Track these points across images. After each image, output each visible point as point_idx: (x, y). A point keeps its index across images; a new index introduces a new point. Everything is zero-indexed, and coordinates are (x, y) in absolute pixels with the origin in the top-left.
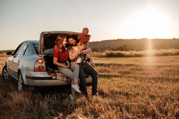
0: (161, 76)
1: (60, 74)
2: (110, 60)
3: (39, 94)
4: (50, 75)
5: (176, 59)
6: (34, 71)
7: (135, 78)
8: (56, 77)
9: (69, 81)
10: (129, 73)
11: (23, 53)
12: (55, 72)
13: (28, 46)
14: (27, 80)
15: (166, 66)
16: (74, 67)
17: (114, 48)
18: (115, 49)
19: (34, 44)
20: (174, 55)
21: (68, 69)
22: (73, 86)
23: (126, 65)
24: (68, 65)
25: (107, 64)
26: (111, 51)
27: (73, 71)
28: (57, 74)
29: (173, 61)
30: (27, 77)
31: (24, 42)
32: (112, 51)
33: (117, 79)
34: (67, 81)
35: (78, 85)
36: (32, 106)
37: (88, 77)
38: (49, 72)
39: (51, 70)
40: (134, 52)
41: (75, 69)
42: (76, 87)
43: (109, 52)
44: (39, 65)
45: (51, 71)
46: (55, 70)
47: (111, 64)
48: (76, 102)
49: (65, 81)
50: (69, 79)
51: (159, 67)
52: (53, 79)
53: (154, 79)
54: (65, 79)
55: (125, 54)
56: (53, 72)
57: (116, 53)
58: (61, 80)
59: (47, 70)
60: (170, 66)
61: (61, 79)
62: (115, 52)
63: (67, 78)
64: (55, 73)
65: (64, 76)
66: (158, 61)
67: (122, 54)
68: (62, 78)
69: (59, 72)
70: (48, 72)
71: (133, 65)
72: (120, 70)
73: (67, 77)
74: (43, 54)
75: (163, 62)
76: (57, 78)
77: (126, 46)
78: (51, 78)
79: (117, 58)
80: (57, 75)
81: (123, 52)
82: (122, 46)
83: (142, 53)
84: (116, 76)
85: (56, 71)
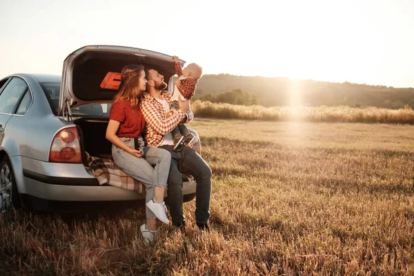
0: (339, 177)
1: (118, 172)
2: (207, 125)
3: (60, 221)
4: (92, 174)
5: (358, 133)
6: (51, 161)
7: (283, 179)
8: (109, 179)
9: (141, 191)
10: (263, 165)
11: (12, 109)
12: (105, 166)
13: (27, 89)
14: (26, 184)
15: (344, 151)
16: (159, 156)
17: (212, 95)
18: (214, 99)
19: (45, 85)
20: (350, 121)
21: (140, 157)
22: (150, 205)
23: (254, 143)
24: (141, 150)
25: (205, 138)
26: (208, 104)
27: (153, 166)
28: (110, 170)
29: (352, 138)
30: (26, 174)
31: (13, 77)
32: (210, 103)
33: (240, 180)
34: (136, 191)
35: (164, 203)
36: (53, 259)
37: (188, 180)
38: (90, 164)
39: (93, 159)
40: (260, 110)
41: (159, 162)
42: (157, 209)
43: (203, 105)
44: (64, 145)
45: (94, 162)
46: (104, 160)
47: (217, 139)
48: (164, 247)
49: (130, 190)
50: (141, 186)
51: (328, 153)
52: (101, 183)
53: (324, 182)
54: (131, 186)
55: (240, 113)
56: (101, 167)
57: (220, 108)
58: (121, 188)
59: (84, 161)
60: (352, 151)
61: (119, 184)
62: (217, 106)
63: (137, 182)
64: (104, 168)
65: (128, 175)
66: (321, 136)
67: (232, 111)
68: (123, 182)
69: (116, 167)
70: (86, 165)
71: (268, 143)
72: (242, 156)
73: (135, 180)
74: (73, 116)
75: (332, 139)
76: (111, 182)
77: (239, 91)
78: (94, 182)
79: (222, 121)
80: (111, 175)
81: (236, 108)
82: (230, 91)
83: (279, 114)
84: (235, 173)
85: (106, 163)
